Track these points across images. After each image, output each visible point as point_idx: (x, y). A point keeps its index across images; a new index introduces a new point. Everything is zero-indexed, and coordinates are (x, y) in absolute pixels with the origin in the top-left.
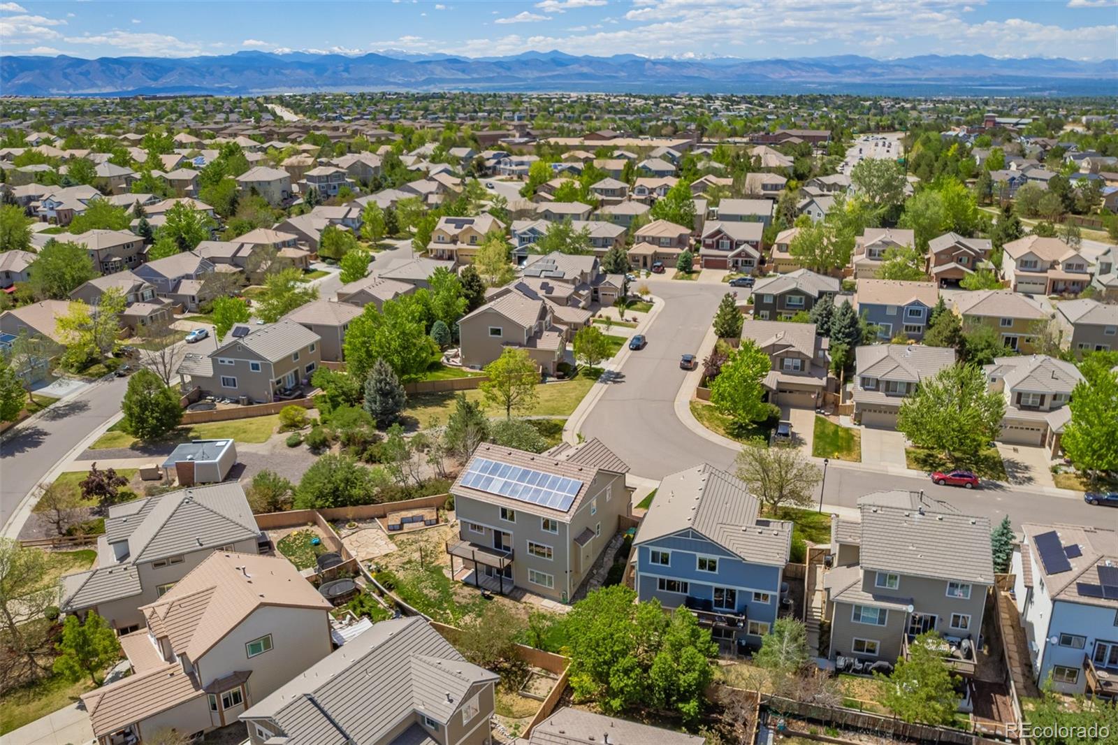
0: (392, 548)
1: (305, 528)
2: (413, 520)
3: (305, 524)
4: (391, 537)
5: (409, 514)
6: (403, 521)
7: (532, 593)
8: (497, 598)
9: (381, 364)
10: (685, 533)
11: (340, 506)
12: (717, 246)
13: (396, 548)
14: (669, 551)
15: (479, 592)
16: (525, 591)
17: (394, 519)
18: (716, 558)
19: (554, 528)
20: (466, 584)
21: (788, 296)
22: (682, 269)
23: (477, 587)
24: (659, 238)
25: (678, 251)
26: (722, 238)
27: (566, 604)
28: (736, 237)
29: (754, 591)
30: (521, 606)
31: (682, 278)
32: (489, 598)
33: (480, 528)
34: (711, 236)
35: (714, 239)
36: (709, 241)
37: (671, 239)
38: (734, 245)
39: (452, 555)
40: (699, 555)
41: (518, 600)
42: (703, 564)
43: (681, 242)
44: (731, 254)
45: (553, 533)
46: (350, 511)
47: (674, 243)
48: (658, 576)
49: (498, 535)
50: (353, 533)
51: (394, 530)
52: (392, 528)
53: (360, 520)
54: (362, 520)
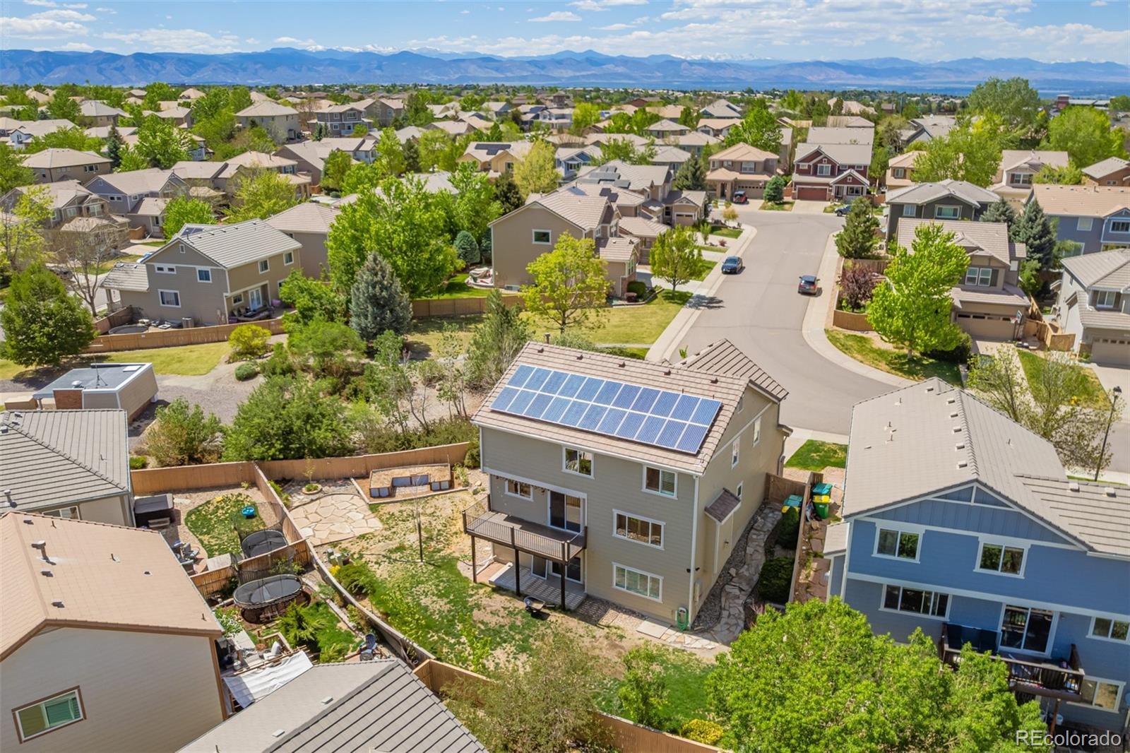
1: (236, 491)
2: (410, 482)
3: (238, 485)
4: (373, 508)
5: (405, 473)
6: (394, 485)
7: (619, 608)
8: (555, 617)
9: (375, 259)
10: (962, 492)
11: (294, 458)
12: (815, 171)
13: (379, 525)
14: (918, 530)
17: (381, 480)
18: (1024, 544)
19: (669, 487)
20: (498, 589)
21: (937, 206)
22: (771, 198)
23: (519, 595)
24: (741, 163)
25: (765, 178)
26: (821, 161)
27: (685, 630)
28: (840, 160)
29: (1094, 614)
30: (599, 633)
31: (771, 209)
32: (538, 615)
33: (524, 489)
34: (807, 159)
35: (811, 164)
36: (805, 166)
37: (756, 163)
38: (836, 169)
39: (473, 536)
40: (986, 539)
41: (592, 620)
42: (990, 558)
43: (766, 167)
44: (831, 181)
45: (667, 495)
46: (309, 466)
47: (760, 168)
48: (886, 581)
49: (558, 499)
50: (312, 501)
51: (380, 497)
52: (376, 494)
53: (327, 480)
54: (329, 480)
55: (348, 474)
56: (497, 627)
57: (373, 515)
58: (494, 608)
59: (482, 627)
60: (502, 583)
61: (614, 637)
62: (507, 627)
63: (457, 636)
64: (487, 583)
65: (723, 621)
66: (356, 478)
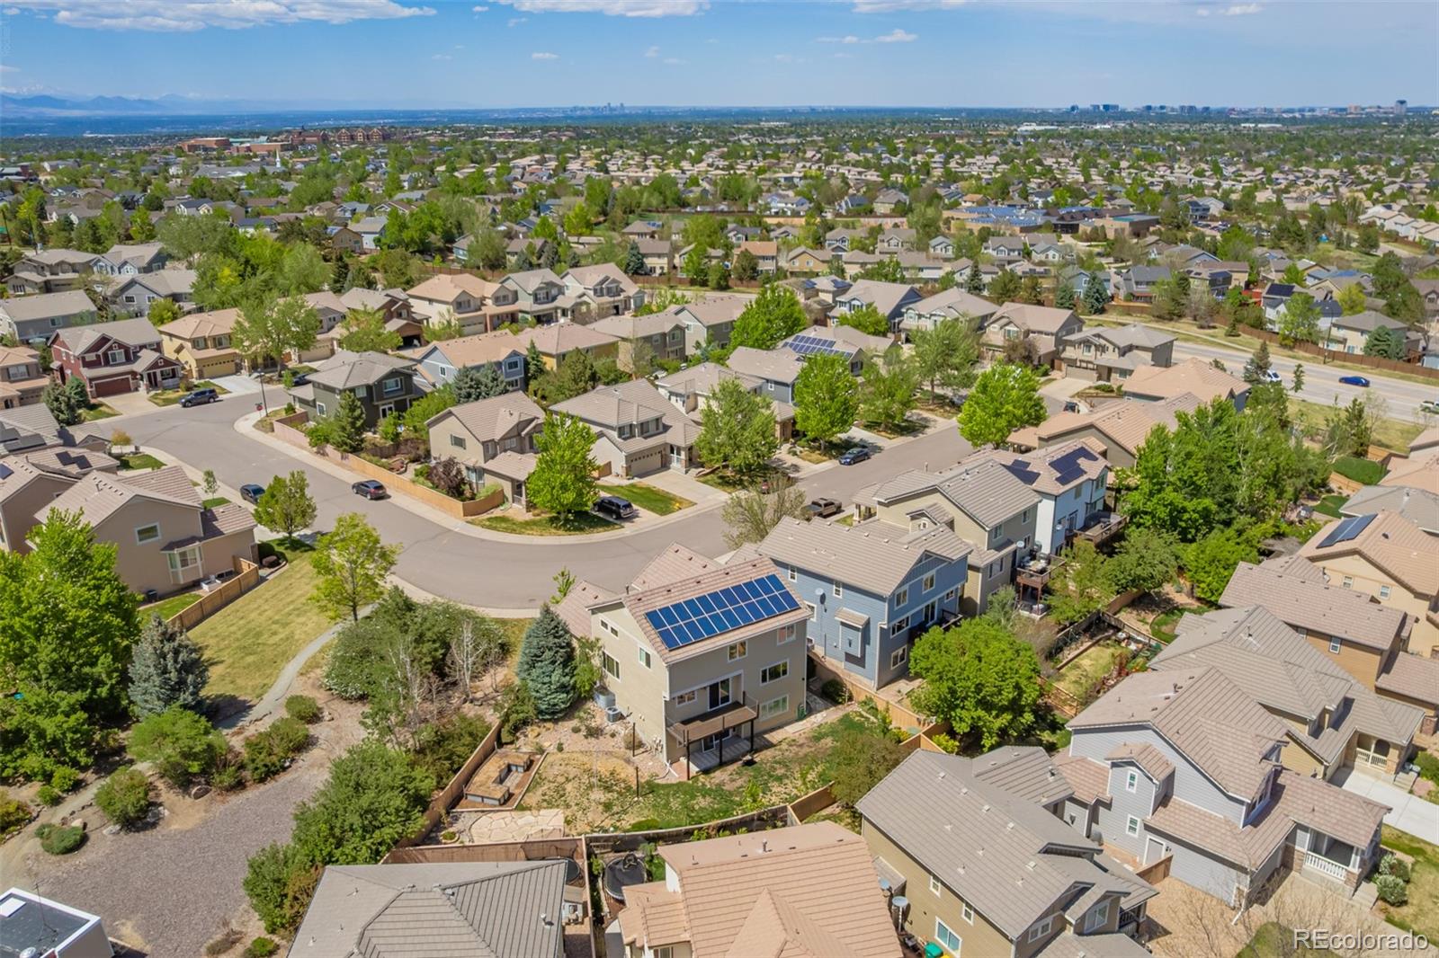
0: (553, 813)
4: (522, 809)
8: (757, 758)
10: (920, 559)
12: (106, 361)
13: (557, 810)
14: (906, 587)
16: (761, 735)
17: (488, 790)
19: (791, 634)
21: (384, 382)
23: (723, 764)
24: (7, 369)
26: (110, 348)
27: (804, 718)
28: (131, 340)
32: (750, 763)
33: (690, 697)
34: (91, 349)
35: (100, 352)
36: (91, 357)
37: (26, 365)
40: (926, 576)
41: (770, 745)
44: (134, 367)
45: (790, 640)
47: (34, 371)
49: (713, 689)
50: (471, 840)
55: (447, 810)
56: (748, 783)
57: (536, 811)
58: (727, 779)
59: (744, 789)
60: (703, 767)
61: (792, 743)
62: (752, 779)
64: (696, 774)
66: (453, 807)
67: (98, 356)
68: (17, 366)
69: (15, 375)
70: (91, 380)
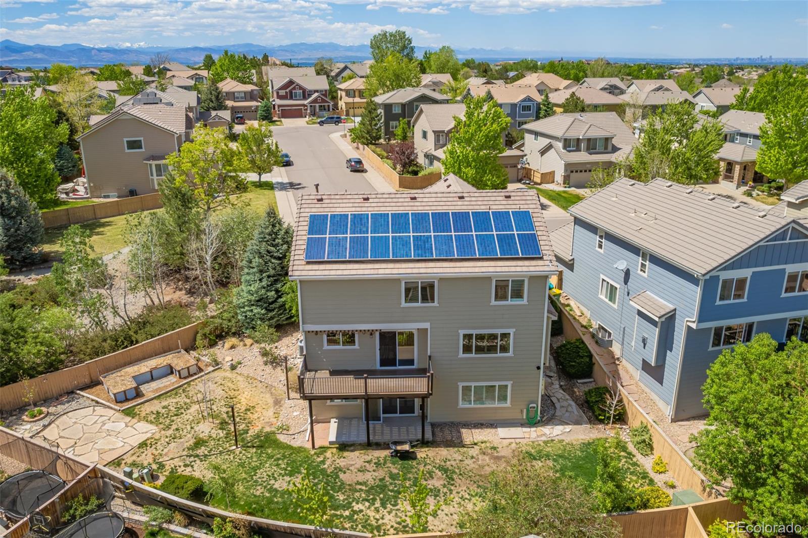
0: (143, 430)
2: (152, 377)
4: (129, 413)
5: (144, 367)
6: (141, 380)
7: (470, 425)
8: (422, 453)
10: (782, 233)
12: (291, 96)
13: (153, 428)
15: (384, 454)
16: (457, 426)
17: (119, 382)
19: (518, 294)
20: (343, 446)
21: (415, 104)
22: (264, 118)
24: (234, 93)
25: (255, 103)
26: (294, 88)
27: (536, 424)
28: (309, 87)
30: (474, 451)
31: (267, 125)
32: (405, 456)
33: (350, 338)
34: (283, 88)
35: (288, 90)
36: (282, 92)
37: (244, 93)
38: (306, 94)
39: (310, 399)
40: (790, 268)
41: (456, 443)
44: (306, 102)
45: (516, 302)
47: (248, 96)
48: (715, 324)
49: (388, 339)
50: (45, 427)
51: (127, 400)
52: (122, 398)
53: (45, 401)
54: (47, 400)
55: (70, 389)
56: (378, 482)
57: (135, 420)
58: (358, 466)
59: (364, 488)
60: (344, 439)
61: (489, 451)
62: (387, 479)
63: (348, 506)
64: (327, 444)
65: (558, 405)
66: (82, 389)
67: (286, 92)
68: (239, 92)
69: (238, 98)
70: (279, 106)
